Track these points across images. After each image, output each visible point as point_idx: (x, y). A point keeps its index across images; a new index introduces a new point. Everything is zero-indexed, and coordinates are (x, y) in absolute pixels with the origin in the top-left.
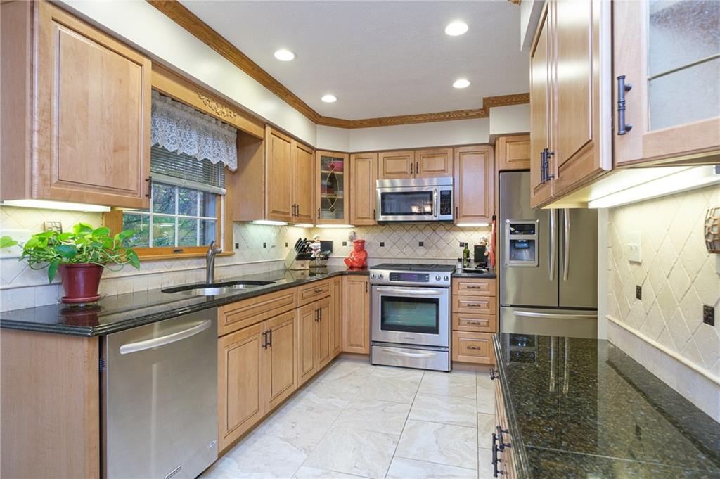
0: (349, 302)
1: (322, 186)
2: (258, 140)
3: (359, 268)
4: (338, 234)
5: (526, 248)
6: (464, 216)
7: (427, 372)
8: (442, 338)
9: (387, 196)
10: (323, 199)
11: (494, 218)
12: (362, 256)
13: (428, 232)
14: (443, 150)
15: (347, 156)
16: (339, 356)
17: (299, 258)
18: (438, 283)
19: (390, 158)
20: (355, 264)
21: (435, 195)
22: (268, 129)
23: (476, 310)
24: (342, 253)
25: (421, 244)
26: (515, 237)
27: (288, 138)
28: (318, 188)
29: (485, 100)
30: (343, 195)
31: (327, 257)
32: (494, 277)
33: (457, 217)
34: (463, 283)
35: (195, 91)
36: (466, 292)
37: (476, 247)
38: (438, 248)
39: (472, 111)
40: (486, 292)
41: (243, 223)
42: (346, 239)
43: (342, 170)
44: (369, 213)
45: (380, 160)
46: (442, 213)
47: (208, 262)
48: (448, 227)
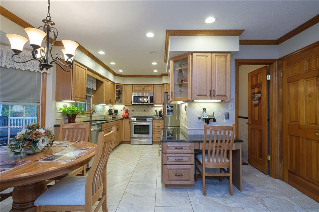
0: (124, 127)
1: (116, 94)
2: (102, 82)
3: (126, 117)
4: (119, 108)
5: (171, 112)
6: (156, 103)
7: (146, 145)
8: (150, 135)
9: (135, 97)
10: (116, 97)
11: (164, 104)
12: (127, 114)
13: (146, 107)
14: (150, 85)
15: (123, 85)
16: (122, 143)
17: (109, 115)
18: (149, 121)
19: (136, 86)
20: (125, 117)
21: (148, 97)
22: (105, 79)
23: (159, 128)
24: (121, 113)
25: (144, 111)
26: (168, 109)
27: (109, 81)
28: (115, 94)
29: (161, 74)
30: (122, 96)
31: (116, 115)
32: (163, 119)
33: (154, 103)
34: (156, 121)
35: (93, 73)
36: (156, 123)
37: (159, 112)
38: (149, 112)
39: (158, 76)
40: (161, 123)
41: (96, 104)
42: (122, 109)
43: (122, 89)
44: (130, 102)
45: (133, 87)
46: (150, 102)
47: (90, 115)
48: (152, 106)
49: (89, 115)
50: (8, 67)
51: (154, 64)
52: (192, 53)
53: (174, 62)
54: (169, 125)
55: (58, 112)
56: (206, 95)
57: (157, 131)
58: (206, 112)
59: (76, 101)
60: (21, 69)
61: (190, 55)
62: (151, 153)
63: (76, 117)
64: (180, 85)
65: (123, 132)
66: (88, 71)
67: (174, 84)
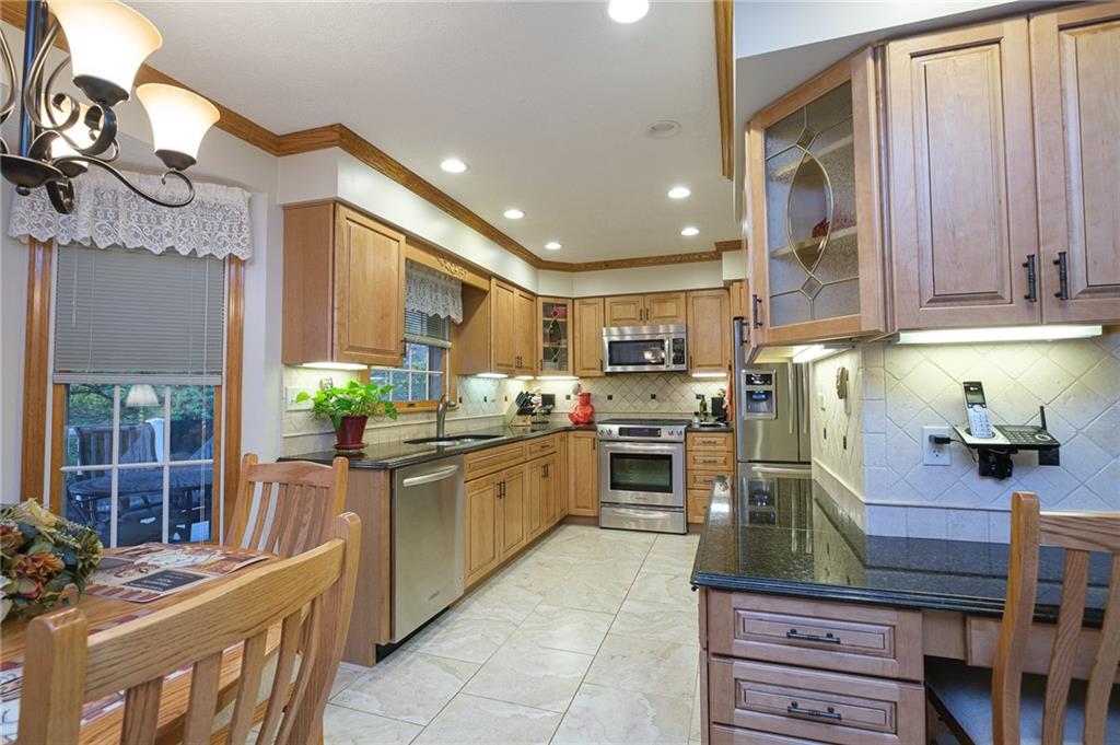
0: (576, 460)
1: (545, 335)
2: (484, 293)
3: (586, 423)
4: (561, 386)
5: (762, 400)
6: (699, 366)
7: (660, 536)
8: (676, 497)
9: (613, 345)
10: (545, 348)
11: (730, 367)
12: (588, 410)
13: (661, 382)
14: (673, 295)
15: (571, 301)
16: (566, 520)
17: (520, 413)
18: (670, 438)
19: (617, 303)
20: (581, 420)
21: (667, 343)
22: (493, 280)
23: (712, 467)
24: (566, 407)
25: (653, 397)
26: (751, 388)
27: (510, 288)
28: (541, 337)
29: (717, 244)
30: (567, 344)
31: (549, 412)
32: (731, 431)
33: (691, 366)
34: (699, 438)
35: (435, 255)
36: (701, 448)
37: (713, 399)
38: (671, 400)
39: (705, 253)
40: (723, 447)
41: (466, 376)
42: (570, 392)
43: (565, 317)
44: (595, 363)
45: (608, 306)
46: (674, 363)
47: (438, 416)
48: (683, 378)
49: (435, 415)
50: (102, 246)
51: (679, 193)
52: (877, 44)
53: (769, 132)
54: (758, 458)
55: (293, 408)
56: (994, 297)
57: (705, 481)
58: (983, 404)
59: (369, 365)
60: (147, 247)
61: (870, 61)
62: (676, 576)
63: (367, 427)
64: (808, 256)
65: (572, 480)
66: (408, 246)
67: (773, 257)
